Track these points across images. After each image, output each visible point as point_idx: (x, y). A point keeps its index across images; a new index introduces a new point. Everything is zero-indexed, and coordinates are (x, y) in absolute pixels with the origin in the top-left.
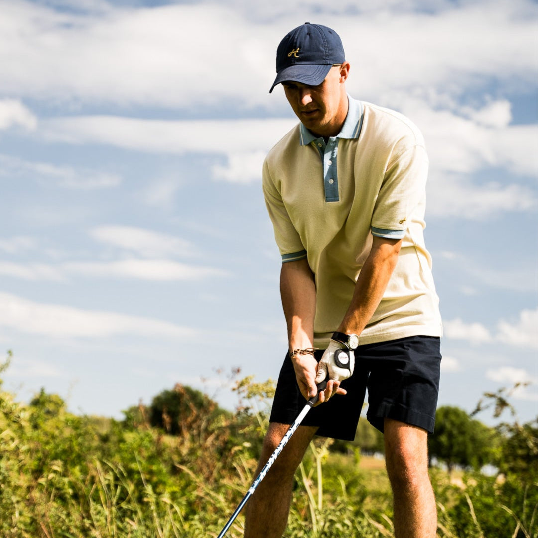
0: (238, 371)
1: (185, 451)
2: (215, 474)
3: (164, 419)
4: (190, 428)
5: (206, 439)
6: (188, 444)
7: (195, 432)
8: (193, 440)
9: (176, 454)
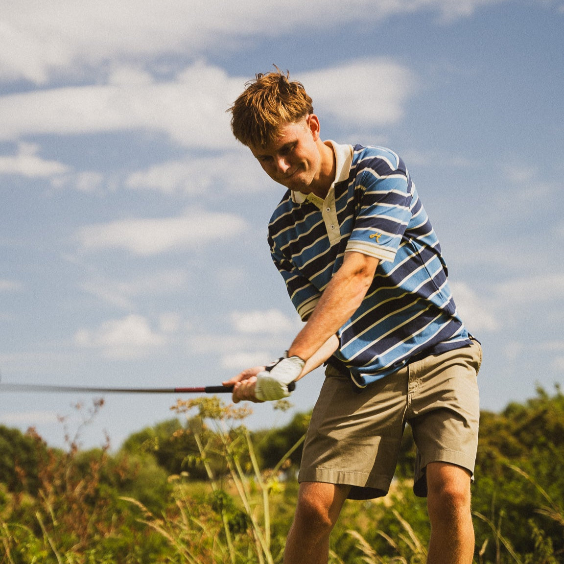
0: (101, 402)
2: (90, 530)
3: (17, 472)
4: (51, 479)
7: (58, 482)
8: (56, 493)
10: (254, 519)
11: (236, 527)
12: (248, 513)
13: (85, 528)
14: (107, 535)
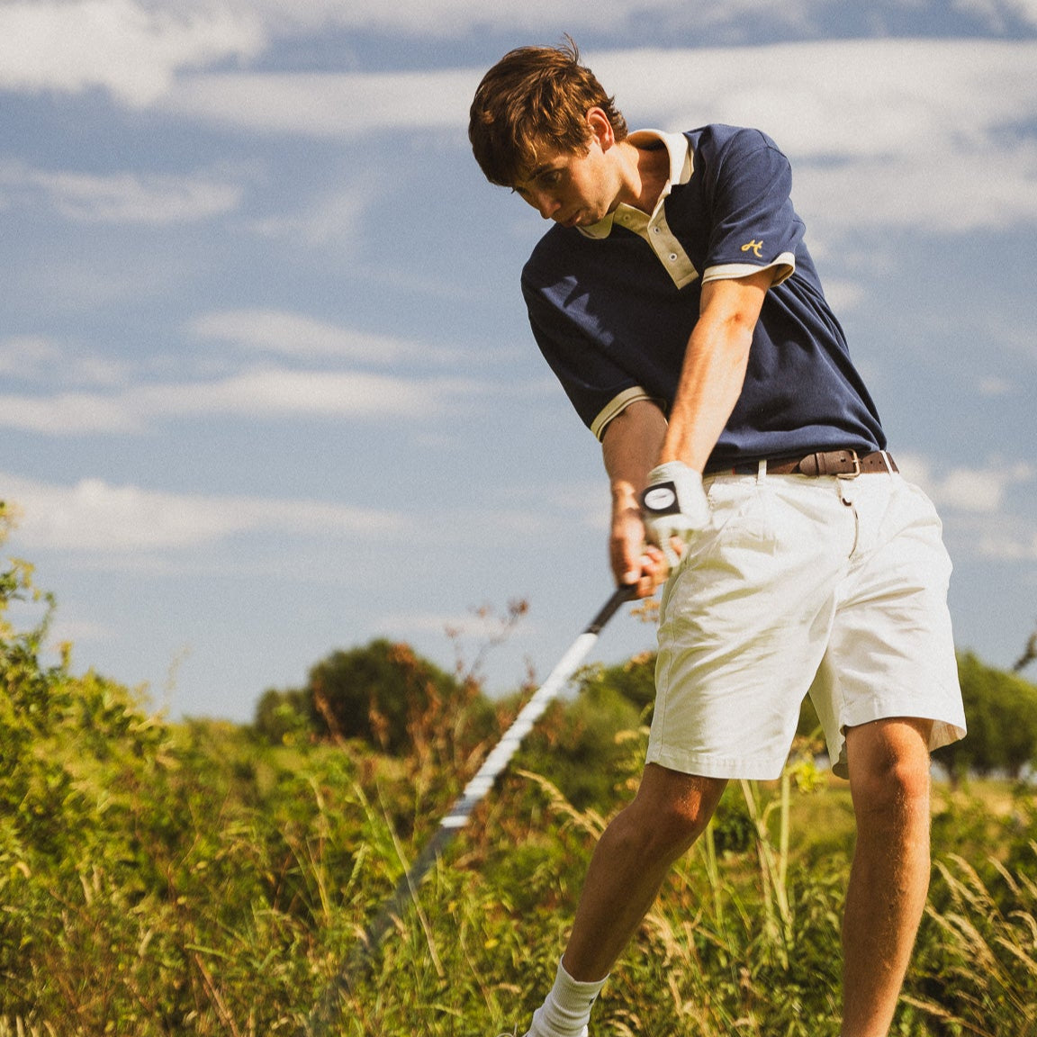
0: (523, 608)
1: (422, 785)
2: (490, 832)
3: (373, 721)
4: (430, 735)
5: (466, 757)
6: (428, 770)
7: (440, 743)
8: (437, 762)
9: (404, 794)
10: (762, 828)
11: (728, 839)
12: (752, 816)
13: (483, 828)
14: (521, 845)
